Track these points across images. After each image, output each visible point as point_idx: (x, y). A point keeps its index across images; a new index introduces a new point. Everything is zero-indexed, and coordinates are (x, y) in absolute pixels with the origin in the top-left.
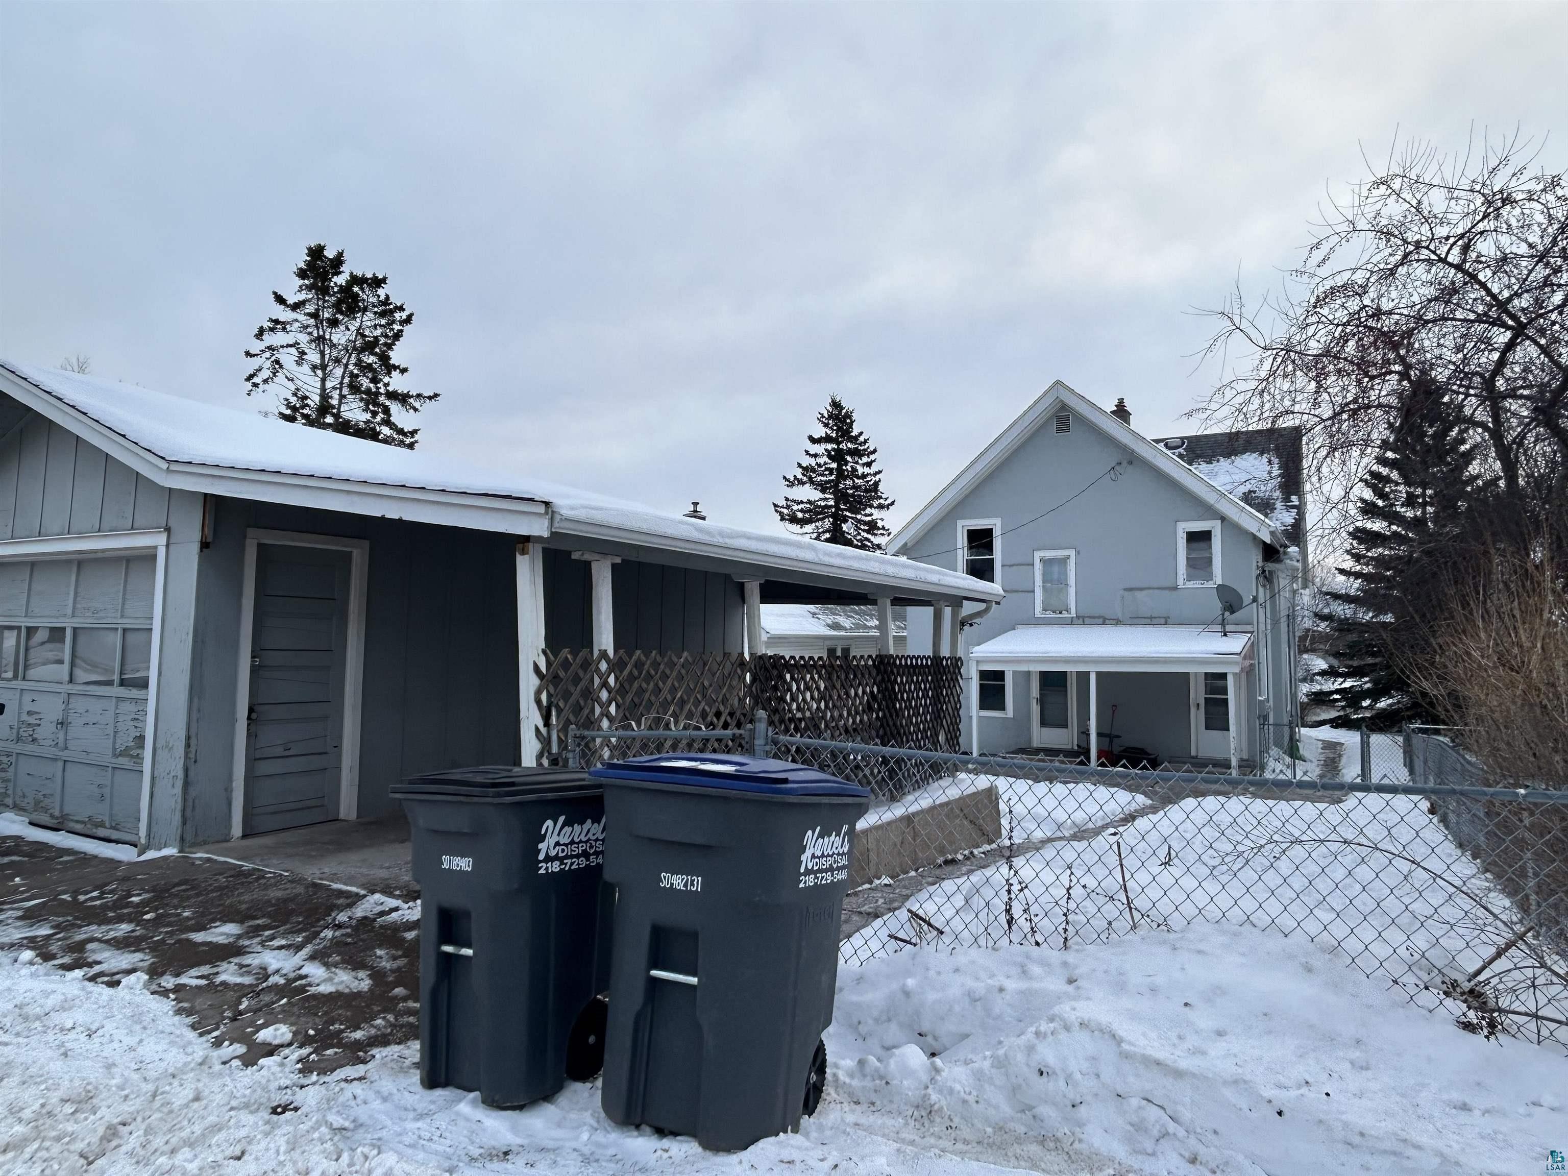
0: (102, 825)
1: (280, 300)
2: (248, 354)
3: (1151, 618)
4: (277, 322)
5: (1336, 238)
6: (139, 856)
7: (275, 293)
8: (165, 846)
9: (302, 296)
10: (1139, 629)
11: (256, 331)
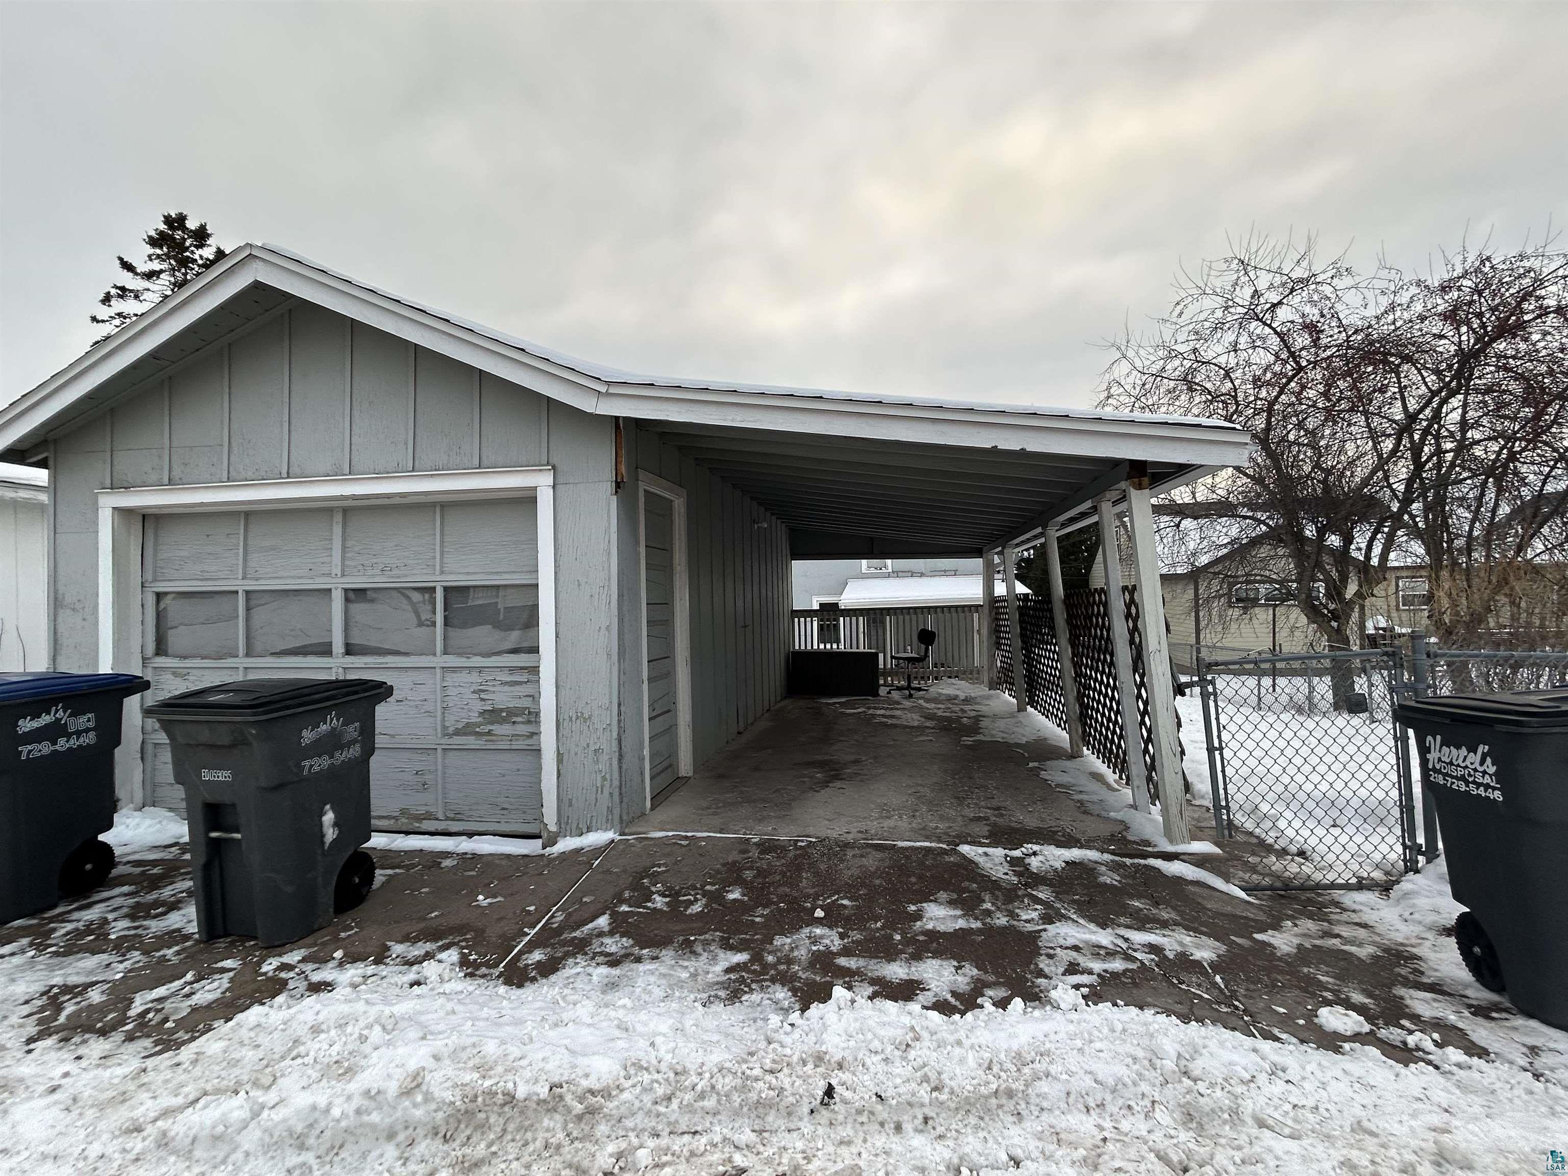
0: (429, 816)
1: (127, 266)
2: (94, 319)
3: (945, 571)
4: (123, 289)
5: (1190, 299)
6: (544, 848)
7: (121, 259)
8: (589, 830)
9: (156, 266)
10: (937, 579)
11: (101, 296)
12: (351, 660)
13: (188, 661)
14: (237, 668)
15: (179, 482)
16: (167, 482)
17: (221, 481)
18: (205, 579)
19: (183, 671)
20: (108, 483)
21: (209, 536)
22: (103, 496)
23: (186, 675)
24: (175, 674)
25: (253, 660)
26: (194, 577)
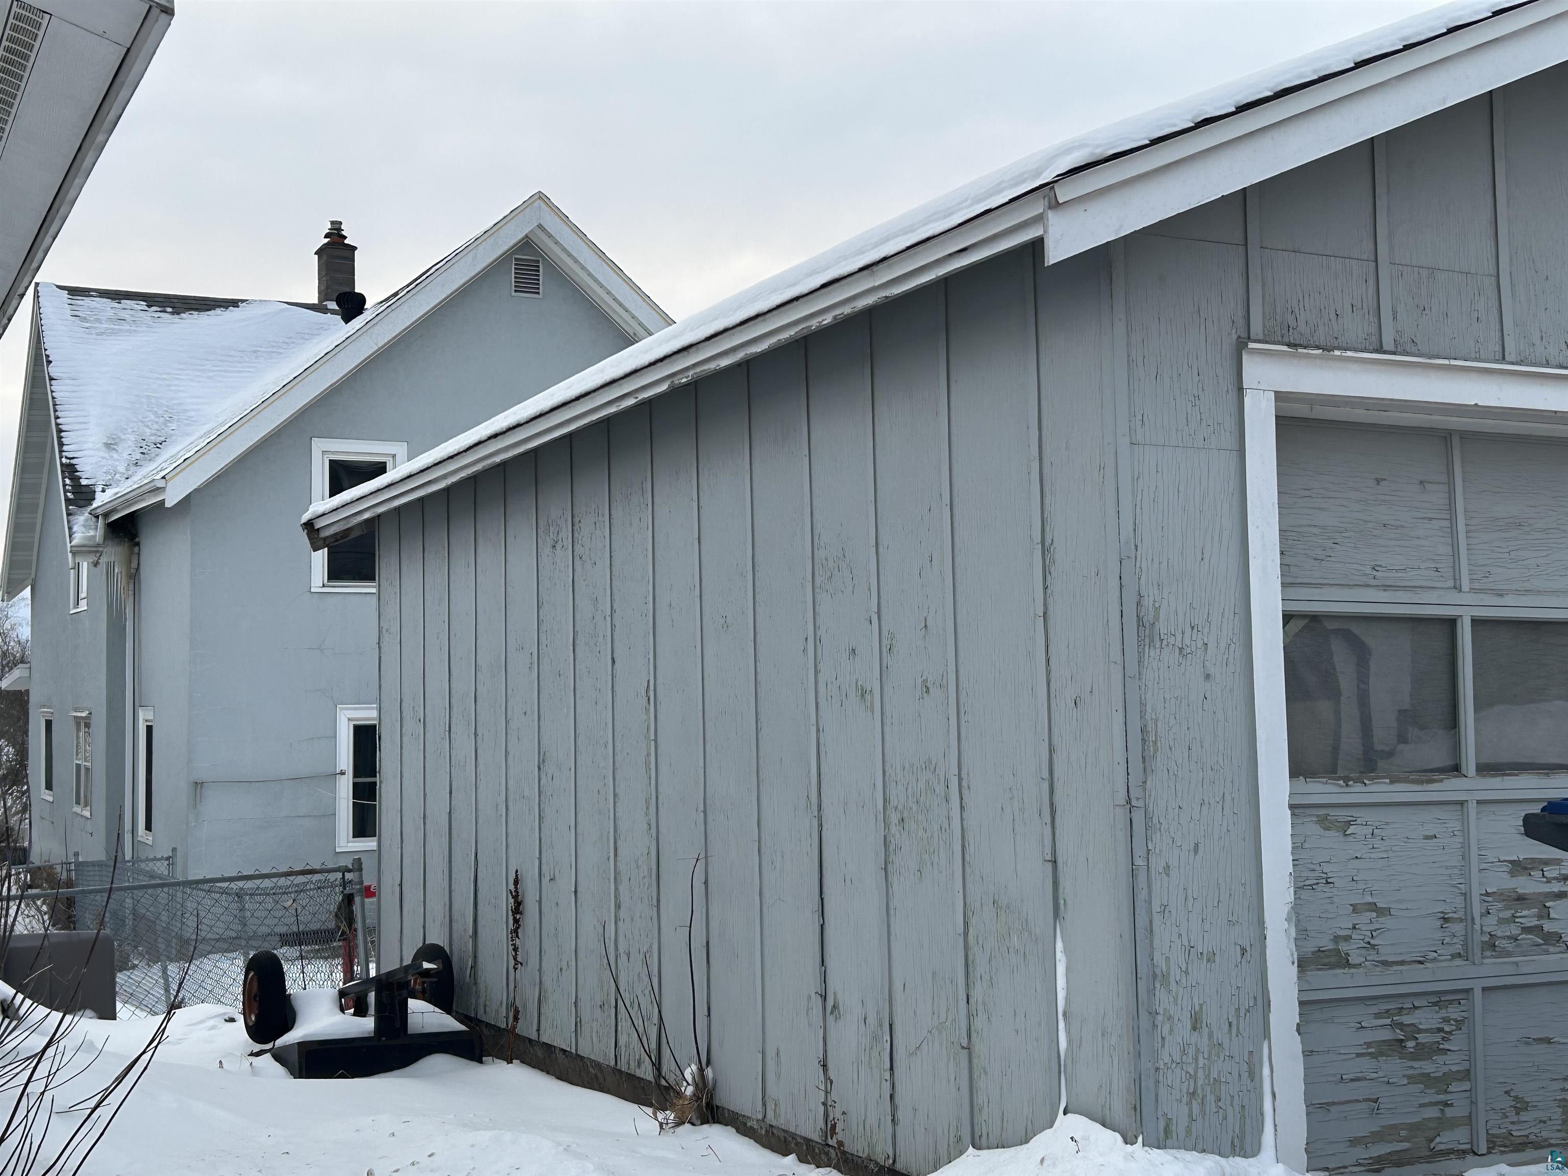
13: (1359, 787)
14: (1462, 803)
15: (1414, 349)
16: (1388, 344)
17: (1503, 359)
18: (1386, 588)
19: (1342, 815)
20: (1257, 328)
21: (1378, 481)
22: (1257, 359)
23: (1349, 824)
24: (1325, 823)
25: (1496, 782)
26: (1363, 580)
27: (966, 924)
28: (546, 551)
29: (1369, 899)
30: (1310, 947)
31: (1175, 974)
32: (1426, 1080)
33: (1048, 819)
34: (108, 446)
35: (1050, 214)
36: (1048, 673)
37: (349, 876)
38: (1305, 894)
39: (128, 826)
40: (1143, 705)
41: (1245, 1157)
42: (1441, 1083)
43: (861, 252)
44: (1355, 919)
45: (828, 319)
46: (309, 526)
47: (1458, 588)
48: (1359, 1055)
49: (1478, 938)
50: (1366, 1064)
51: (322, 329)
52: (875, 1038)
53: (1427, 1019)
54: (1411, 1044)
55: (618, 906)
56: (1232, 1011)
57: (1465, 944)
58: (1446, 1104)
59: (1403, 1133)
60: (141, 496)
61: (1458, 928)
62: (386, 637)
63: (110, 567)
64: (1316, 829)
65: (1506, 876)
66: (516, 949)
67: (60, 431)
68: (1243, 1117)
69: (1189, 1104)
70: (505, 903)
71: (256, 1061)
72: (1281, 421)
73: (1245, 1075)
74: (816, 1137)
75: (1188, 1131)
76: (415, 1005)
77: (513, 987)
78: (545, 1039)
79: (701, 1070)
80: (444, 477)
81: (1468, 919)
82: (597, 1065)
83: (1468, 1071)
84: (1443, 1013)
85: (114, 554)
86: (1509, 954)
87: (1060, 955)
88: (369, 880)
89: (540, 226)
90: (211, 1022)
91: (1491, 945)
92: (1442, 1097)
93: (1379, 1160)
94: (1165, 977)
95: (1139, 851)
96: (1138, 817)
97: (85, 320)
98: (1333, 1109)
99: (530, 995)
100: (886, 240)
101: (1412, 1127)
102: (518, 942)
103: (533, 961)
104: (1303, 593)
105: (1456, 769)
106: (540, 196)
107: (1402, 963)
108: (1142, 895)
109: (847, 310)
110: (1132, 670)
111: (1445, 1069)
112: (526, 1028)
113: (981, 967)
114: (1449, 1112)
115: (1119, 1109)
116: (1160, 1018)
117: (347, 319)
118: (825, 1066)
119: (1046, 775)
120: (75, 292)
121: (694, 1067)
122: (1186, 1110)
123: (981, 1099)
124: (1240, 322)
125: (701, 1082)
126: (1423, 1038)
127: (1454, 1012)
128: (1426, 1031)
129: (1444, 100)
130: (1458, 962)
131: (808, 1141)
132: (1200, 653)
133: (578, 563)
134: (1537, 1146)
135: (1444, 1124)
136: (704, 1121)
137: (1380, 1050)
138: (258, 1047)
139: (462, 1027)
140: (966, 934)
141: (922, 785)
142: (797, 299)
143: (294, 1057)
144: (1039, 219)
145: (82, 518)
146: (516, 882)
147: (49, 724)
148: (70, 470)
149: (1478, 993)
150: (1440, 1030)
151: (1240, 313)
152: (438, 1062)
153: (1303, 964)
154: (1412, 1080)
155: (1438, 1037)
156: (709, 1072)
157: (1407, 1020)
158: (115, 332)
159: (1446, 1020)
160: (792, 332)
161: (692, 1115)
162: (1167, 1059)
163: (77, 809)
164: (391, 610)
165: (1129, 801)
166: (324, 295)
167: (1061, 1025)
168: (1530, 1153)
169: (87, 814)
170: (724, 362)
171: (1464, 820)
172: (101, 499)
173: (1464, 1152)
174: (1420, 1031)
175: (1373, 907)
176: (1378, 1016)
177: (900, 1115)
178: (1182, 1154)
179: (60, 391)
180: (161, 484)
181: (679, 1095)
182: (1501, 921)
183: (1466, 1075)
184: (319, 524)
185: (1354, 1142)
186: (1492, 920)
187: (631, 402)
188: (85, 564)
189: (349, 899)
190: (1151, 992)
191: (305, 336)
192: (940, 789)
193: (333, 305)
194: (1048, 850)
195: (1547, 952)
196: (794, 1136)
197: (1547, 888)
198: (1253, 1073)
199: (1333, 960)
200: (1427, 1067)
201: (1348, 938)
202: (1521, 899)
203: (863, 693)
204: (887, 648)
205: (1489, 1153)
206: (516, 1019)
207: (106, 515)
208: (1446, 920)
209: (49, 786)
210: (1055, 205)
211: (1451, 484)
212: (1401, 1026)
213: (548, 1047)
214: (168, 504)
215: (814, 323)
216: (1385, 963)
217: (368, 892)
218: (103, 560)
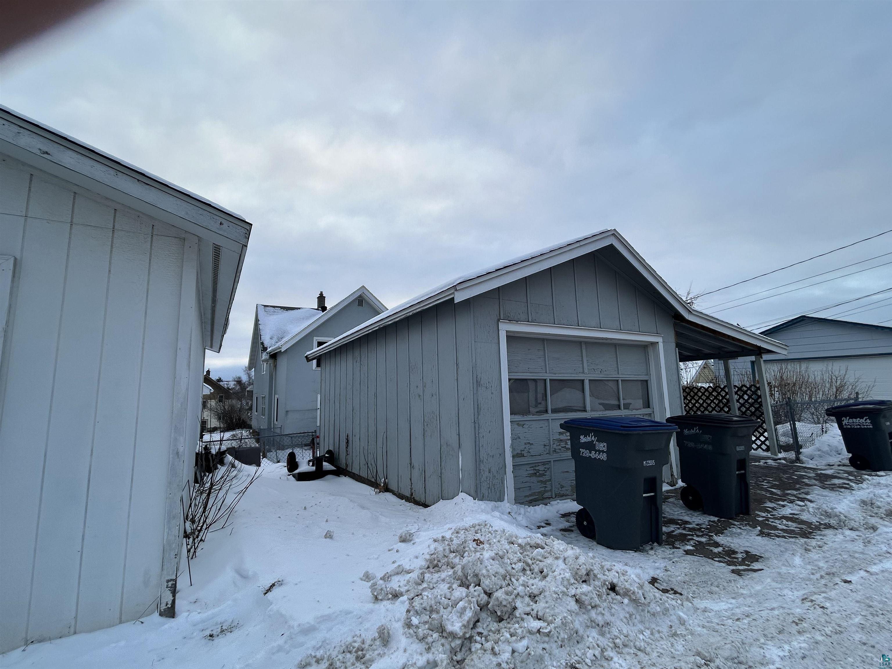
12: (593, 413)
13: (526, 417)
14: (548, 420)
15: (535, 321)
16: (530, 320)
17: (555, 324)
18: (531, 373)
19: (522, 423)
20: (502, 317)
21: (529, 350)
22: (502, 323)
23: (524, 425)
24: (518, 425)
25: (555, 415)
26: (526, 371)
27: (441, 448)
28: (355, 363)
29: (528, 441)
30: (515, 453)
31: (485, 460)
32: (541, 482)
33: (458, 425)
34: (271, 338)
35: (455, 292)
36: (458, 392)
37: (313, 434)
38: (514, 441)
39: (272, 420)
40: (478, 400)
41: (501, 502)
42: (544, 482)
43: (417, 299)
44: (526, 446)
45: (411, 314)
46: (306, 357)
47: (546, 372)
48: (526, 477)
49: (552, 449)
50: (528, 479)
51: (318, 314)
52: (421, 473)
53: (541, 468)
54: (538, 474)
55: (368, 442)
56: (498, 468)
57: (549, 451)
58: (546, 487)
59: (536, 494)
60: (276, 350)
61: (548, 447)
62: (322, 382)
63: (270, 364)
64: (516, 426)
65: (558, 435)
66: (347, 451)
67: (260, 335)
68: (500, 492)
69: (488, 490)
70: (345, 441)
71: (289, 477)
72: (508, 337)
73: (501, 483)
74: (409, 496)
75: (488, 497)
76: (324, 463)
77: (346, 460)
78: (353, 471)
79: (385, 480)
80: (334, 347)
81: (549, 445)
82: (364, 478)
83: (550, 479)
84: (545, 466)
85: (271, 361)
86: (559, 453)
87: (460, 456)
88: (318, 434)
89: (363, 293)
90: (281, 467)
91: (555, 451)
92: (545, 485)
93: (531, 500)
94: (483, 461)
95: (477, 433)
96: (477, 425)
97: (267, 312)
98: (521, 489)
99: (350, 462)
100: (423, 297)
101: (539, 492)
102: (348, 450)
103: (351, 453)
104: (513, 374)
105: (546, 411)
106: (363, 286)
107: (535, 455)
108: (477, 443)
109: (415, 312)
110: (475, 392)
111: (545, 479)
112: (349, 469)
113: (444, 458)
114: (546, 489)
115: (473, 492)
116: (481, 471)
117: (323, 312)
118: (411, 480)
119: (457, 415)
120: (265, 306)
121: (383, 479)
122: (487, 492)
123: (443, 488)
124: (498, 315)
125: (385, 483)
126: (540, 472)
127: (547, 466)
128: (541, 471)
129: (540, 269)
130: (548, 455)
131: (407, 497)
132: (490, 388)
133: (361, 366)
134: (566, 496)
135: (546, 491)
136: (386, 491)
137: (531, 475)
138: (290, 474)
139: (335, 469)
140: (441, 451)
141: (431, 416)
142: (404, 309)
143: (297, 476)
144: (453, 293)
145: (264, 354)
146: (347, 436)
147: (257, 398)
148: (262, 344)
149: (552, 462)
150: (544, 470)
151: (498, 313)
152: (329, 477)
153: (513, 457)
154: (538, 482)
155: (544, 472)
156: (387, 480)
157: (537, 468)
158: (273, 314)
159: (545, 468)
160: (404, 316)
161: (383, 490)
162: (483, 480)
163: (262, 416)
164: (323, 375)
165: (474, 421)
166: (318, 307)
167: (460, 472)
168: (564, 497)
169: (264, 418)
170: (390, 323)
171: (549, 422)
172: (269, 350)
173: (550, 498)
174: (540, 471)
175: (529, 443)
176: (530, 467)
177: (426, 491)
178: (486, 502)
179: (261, 327)
180: (281, 347)
181: (380, 485)
182: (557, 445)
183: (550, 480)
184: (309, 356)
185: (526, 496)
186: (555, 445)
187: (371, 331)
188: (265, 364)
189: (313, 439)
190: (480, 465)
191: (314, 315)
192: (435, 418)
193: (320, 309)
194: (458, 432)
195: (567, 452)
196: (404, 495)
197: (566, 438)
198: (503, 483)
199: (520, 455)
200: (541, 479)
201: (524, 450)
202: (561, 440)
203: (419, 396)
204: (424, 386)
205: (555, 497)
206: (347, 467)
207: (270, 353)
208: (545, 446)
209: (257, 412)
210: (456, 290)
211: (544, 350)
212: (536, 470)
213: (354, 473)
214: (282, 351)
215: (408, 315)
216: (532, 456)
217: (318, 437)
218: (269, 363)
